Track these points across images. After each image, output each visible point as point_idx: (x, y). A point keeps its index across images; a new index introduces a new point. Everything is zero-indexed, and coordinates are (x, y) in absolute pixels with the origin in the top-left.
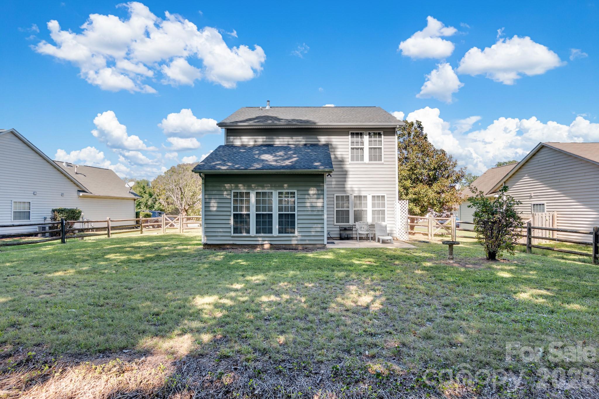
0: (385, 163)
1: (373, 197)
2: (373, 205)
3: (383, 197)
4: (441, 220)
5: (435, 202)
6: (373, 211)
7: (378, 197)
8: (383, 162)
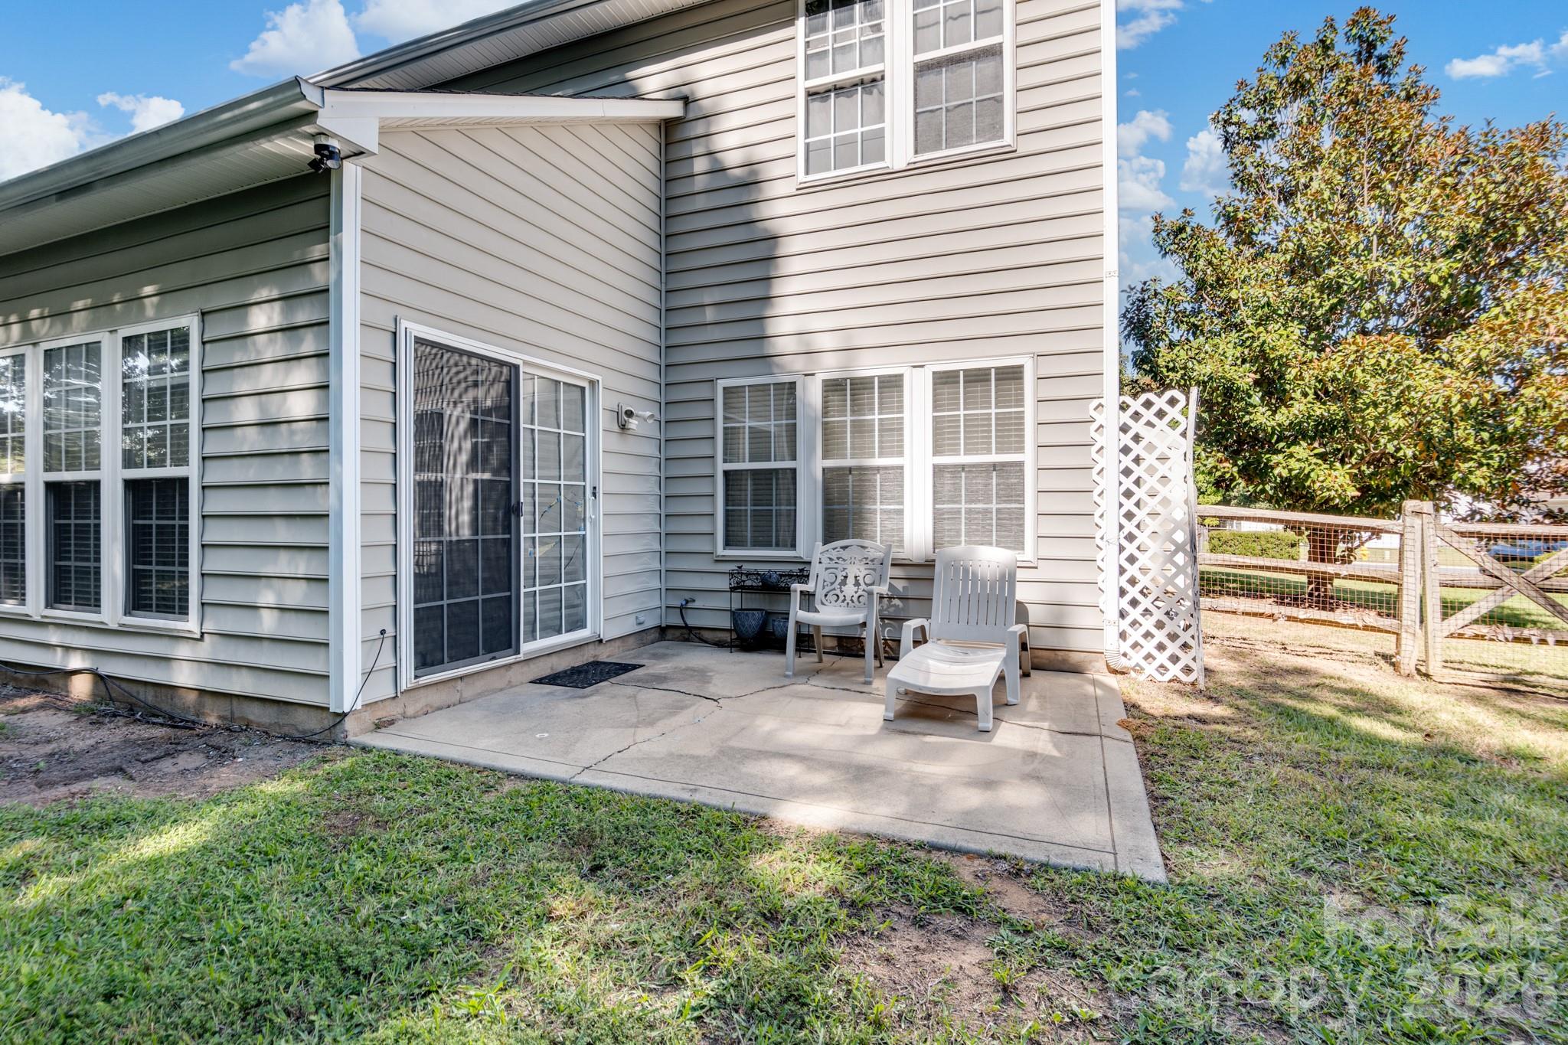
0: (1025, 146)
1: (944, 380)
2: (942, 437)
3: (1012, 375)
4: (1505, 537)
5: (1464, 432)
6: (938, 471)
7: (977, 377)
8: (1008, 138)
